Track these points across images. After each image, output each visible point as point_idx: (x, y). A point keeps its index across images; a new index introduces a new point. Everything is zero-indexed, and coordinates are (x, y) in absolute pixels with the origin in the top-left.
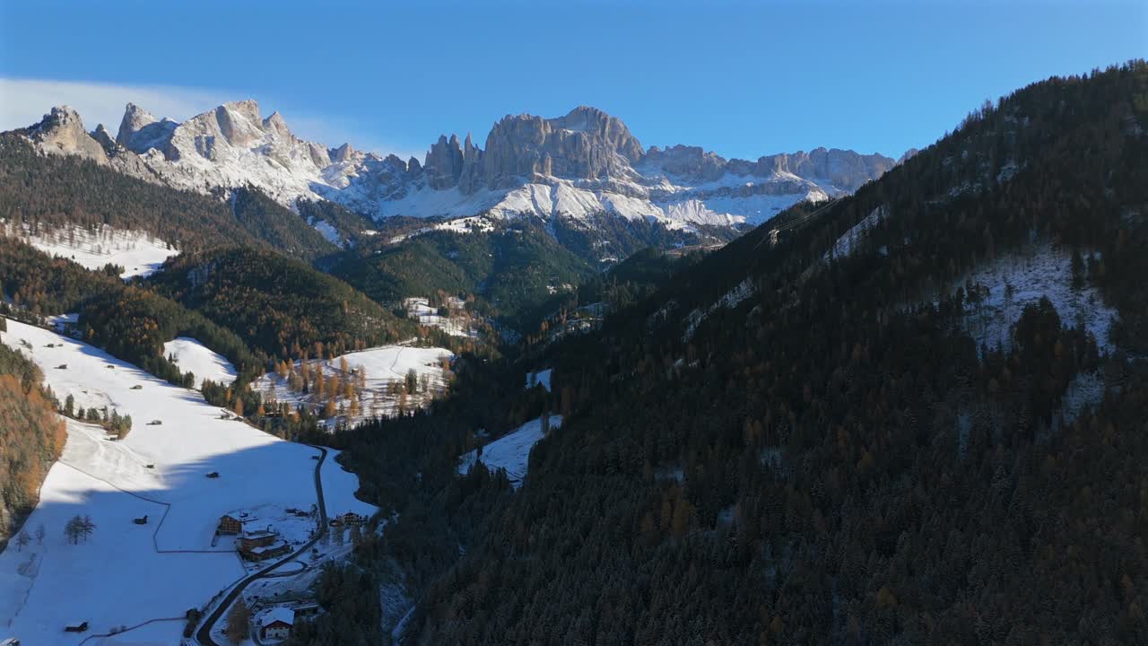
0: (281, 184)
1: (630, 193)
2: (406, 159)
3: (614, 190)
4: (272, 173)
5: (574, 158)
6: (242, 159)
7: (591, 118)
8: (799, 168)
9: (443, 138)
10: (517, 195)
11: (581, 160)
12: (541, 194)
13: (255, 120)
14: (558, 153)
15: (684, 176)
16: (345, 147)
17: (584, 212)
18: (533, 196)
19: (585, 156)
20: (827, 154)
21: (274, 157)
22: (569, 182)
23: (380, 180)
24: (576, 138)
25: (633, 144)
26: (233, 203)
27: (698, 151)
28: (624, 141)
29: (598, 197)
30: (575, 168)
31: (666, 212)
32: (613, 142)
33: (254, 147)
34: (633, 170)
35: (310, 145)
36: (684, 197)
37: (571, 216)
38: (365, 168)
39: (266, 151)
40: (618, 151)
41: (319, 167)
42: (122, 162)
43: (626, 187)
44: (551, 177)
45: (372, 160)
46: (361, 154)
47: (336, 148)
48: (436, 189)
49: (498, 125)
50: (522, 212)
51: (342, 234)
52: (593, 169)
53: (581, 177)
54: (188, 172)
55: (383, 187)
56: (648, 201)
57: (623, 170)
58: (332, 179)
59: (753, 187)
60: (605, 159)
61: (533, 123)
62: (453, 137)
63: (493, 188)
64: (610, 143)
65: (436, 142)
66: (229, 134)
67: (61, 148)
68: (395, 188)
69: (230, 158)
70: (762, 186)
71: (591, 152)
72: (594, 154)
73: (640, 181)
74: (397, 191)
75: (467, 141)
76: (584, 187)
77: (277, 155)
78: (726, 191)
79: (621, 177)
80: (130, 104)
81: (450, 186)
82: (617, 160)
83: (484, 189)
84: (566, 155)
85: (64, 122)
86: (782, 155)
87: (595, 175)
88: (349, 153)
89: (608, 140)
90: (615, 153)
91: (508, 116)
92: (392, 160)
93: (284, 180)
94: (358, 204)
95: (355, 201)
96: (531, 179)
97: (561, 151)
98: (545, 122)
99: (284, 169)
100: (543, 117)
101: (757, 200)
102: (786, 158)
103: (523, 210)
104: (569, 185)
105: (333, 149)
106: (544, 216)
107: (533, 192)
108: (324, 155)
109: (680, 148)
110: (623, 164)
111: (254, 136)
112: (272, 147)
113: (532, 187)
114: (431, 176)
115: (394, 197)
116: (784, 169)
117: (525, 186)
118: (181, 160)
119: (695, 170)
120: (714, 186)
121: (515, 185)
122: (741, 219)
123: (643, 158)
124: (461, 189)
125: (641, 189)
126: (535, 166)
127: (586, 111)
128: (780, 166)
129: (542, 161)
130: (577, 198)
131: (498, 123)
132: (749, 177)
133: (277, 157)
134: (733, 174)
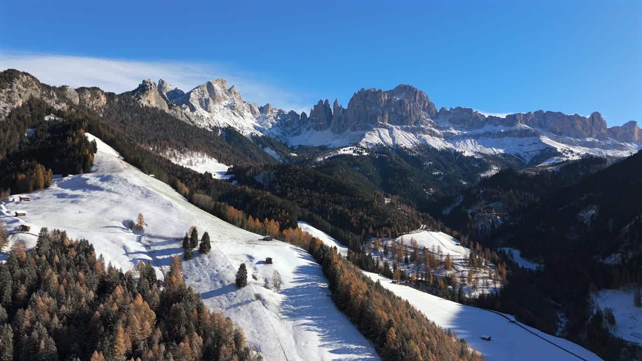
0: (241, 126)
1: (433, 134)
2: (299, 113)
3: (424, 133)
4: (236, 120)
5: (400, 114)
6: (221, 112)
7: (407, 91)
8: (530, 121)
9: (321, 101)
10: (371, 134)
11: (404, 114)
12: (384, 134)
13: (225, 90)
14: (391, 110)
15: (462, 125)
16: (268, 106)
17: (412, 145)
18: (380, 135)
19: (407, 112)
20: (545, 114)
21: (236, 110)
22: (398, 127)
23: (287, 125)
24: (401, 102)
25: (432, 106)
26: (224, 135)
27: (470, 111)
28: (427, 104)
29: (416, 136)
30: (402, 120)
31: (455, 145)
32: (420, 104)
33: (225, 105)
34: (432, 121)
35: (250, 104)
36: (464, 137)
37: (405, 147)
38: (279, 118)
39: (232, 107)
40: (422, 110)
41: (255, 117)
42: (175, 112)
43: (431, 131)
44: (387, 124)
45: (282, 113)
46: (275, 110)
47: (263, 106)
48: (317, 130)
49: (356, 95)
50: (377, 144)
51: (281, 155)
52: (411, 120)
53: (404, 124)
54: (201, 118)
55: (289, 129)
56: (443, 139)
57: (427, 121)
58: (263, 124)
59: (504, 132)
60: (418, 114)
61: (377, 94)
62: (327, 101)
63: (354, 129)
64: (419, 106)
65: (316, 104)
66: (213, 97)
67: (149, 103)
68: (295, 129)
69: (216, 111)
70: (510, 132)
71: (410, 110)
72: (412, 112)
73: (437, 128)
74: (296, 131)
75: (335, 103)
76: (407, 130)
77: (237, 109)
78: (488, 134)
79: (426, 125)
80: (161, 79)
81: (325, 129)
82: (424, 115)
83: (348, 131)
84: (396, 112)
85: (151, 88)
86: (520, 114)
87: (412, 123)
88: (270, 109)
89: (418, 104)
90: (422, 111)
91: (362, 89)
92: (293, 114)
93: (242, 124)
94: (279, 138)
95: (277, 136)
96: (377, 125)
97: (393, 110)
98: (384, 92)
99: (241, 117)
100: (383, 90)
101: (508, 140)
102: (522, 116)
103: (377, 143)
104: (398, 129)
105: (261, 107)
106: (390, 147)
107: (379, 133)
108: (257, 110)
109: (459, 108)
110: (427, 118)
111: (225, 99)
112: (235, 105)
113: (378, 130)
114: (314, 123)
115: (295, 134)
116: (521, 122)
117: (374, 129)
118: (196, 111)
119: (468, 121)
120: (481, 131)
121: (369, 129)
122: (502, 151)
123: (437, 114)
124: (333, 130)
125: (438, 132)
126: (379, 118)
127: (405, 87)
128: (519, 121)
129: (383, 115)
130: (405, 137)
131: (357, 93)
132: (500, 126)
133: (238, 111)
134: (490, 124)
